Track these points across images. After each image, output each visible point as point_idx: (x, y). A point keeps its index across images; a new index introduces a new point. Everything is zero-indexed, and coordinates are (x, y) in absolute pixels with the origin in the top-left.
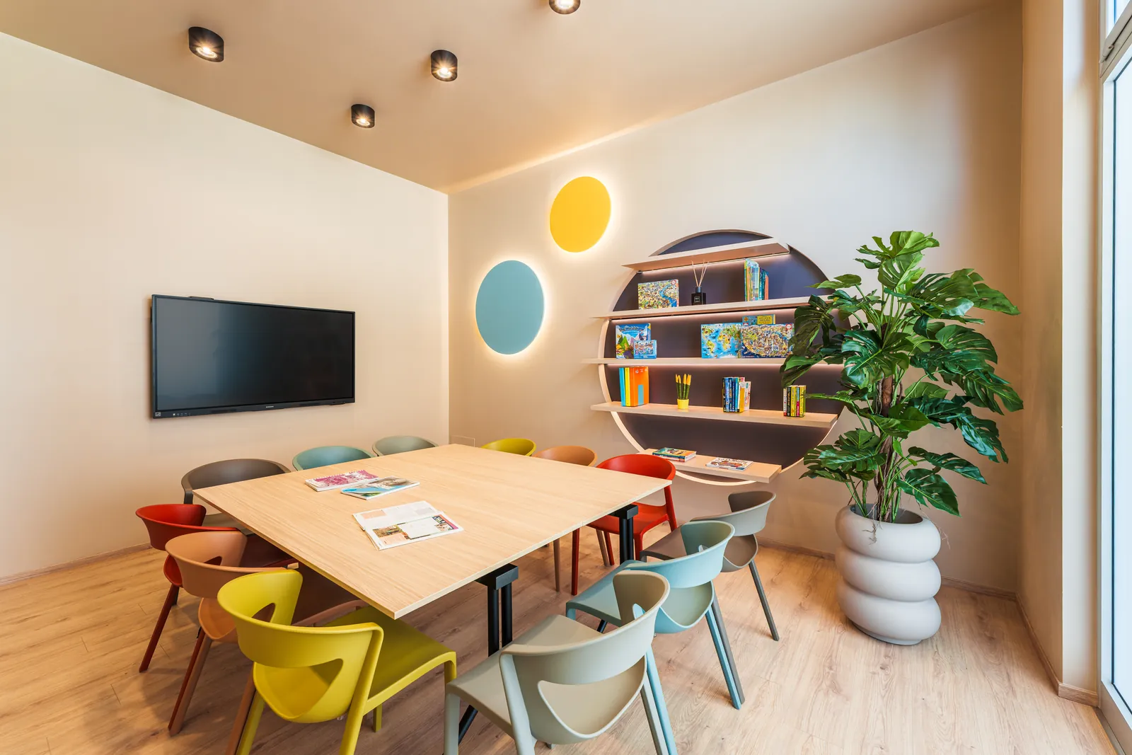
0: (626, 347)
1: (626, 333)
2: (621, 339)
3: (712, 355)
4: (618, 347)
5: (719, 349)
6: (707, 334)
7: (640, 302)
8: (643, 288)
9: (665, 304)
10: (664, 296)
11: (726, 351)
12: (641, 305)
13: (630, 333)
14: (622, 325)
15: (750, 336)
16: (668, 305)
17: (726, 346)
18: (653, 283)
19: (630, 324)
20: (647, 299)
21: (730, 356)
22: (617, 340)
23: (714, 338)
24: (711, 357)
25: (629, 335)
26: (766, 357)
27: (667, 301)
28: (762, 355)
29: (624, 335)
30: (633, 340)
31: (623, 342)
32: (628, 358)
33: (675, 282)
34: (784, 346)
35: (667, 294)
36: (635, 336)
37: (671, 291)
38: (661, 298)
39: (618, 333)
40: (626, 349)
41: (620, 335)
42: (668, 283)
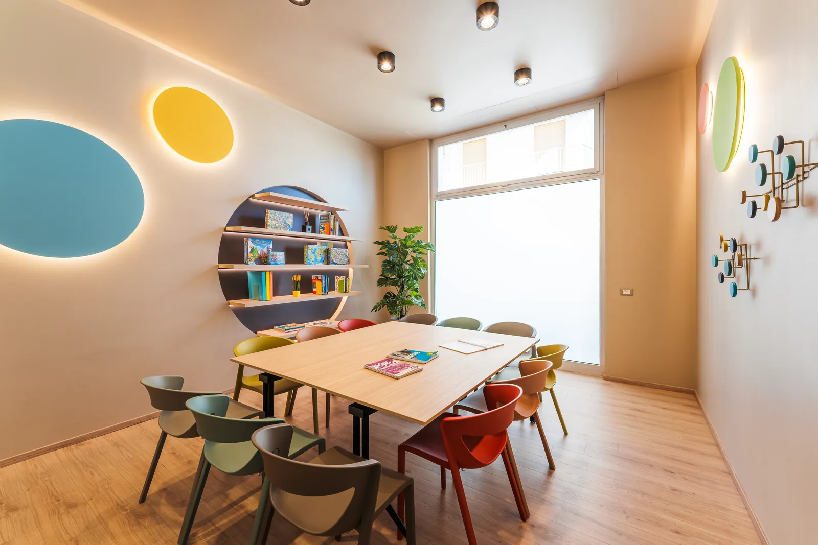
0: (257, 256)
1: (257, 245)
2: (253, 250)
3: (313, 263)
4: (250, 255)
5: (316, 260)
6: (311, 251)
7: (268, 224)
8: (271, 213)
9: (285, 228)
10: (285, 223)
11: (319, 261)
12: (269, 226)
13: (260, 245)
14: (254, 238)
15: (334, 253)
16: (287, 229)
17: (319, 258)
18: (279, 212)
19: (260, 239)
20: (274, 222)
21: (321, 264)
22: (250, 250)
23: (314, 253)
24: (312, 264)
25: (259, 247)
26: (340, 264)
27: (286, 226)
28: (338, 263)
29: (255, 246)
30: (262, 251)
31: (254, 251)
32: (260, 264)
33: (292, 215)
34: (346, 259)
35: (287, 222)
36: (264, 247)
37: (289, 220)
38: (283, 223)
39: (250, 244)
40: (256, 257)
41: (252, 246)
42: (287, 214)
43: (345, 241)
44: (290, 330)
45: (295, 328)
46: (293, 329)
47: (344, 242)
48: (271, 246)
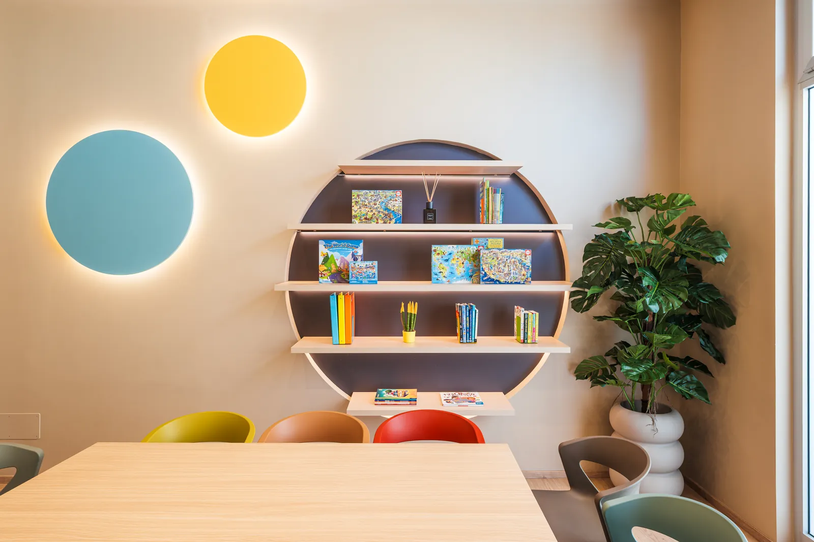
0: (334, 268)
1: (333, 251)
2: (326, 259)
3: (444, 279)
4: (322, 268)
5: (452, 273)
6: (439, 257)
7: (353, 213)
8: (358, 196)
9: (387, 218)
10: (386, 209)
11: (460, 275)
12: (356, 217)
13: (339, 251)
14: (328, 240)
15: (489, 260)
16: (390, 220)
17: (460, 270)
18: (372, 192)
19: (340, 240)
20: (364, 211)
21: (464, 281)
22: (321, 259)
23: (447, 260)
24: (442, 282)
25: (338, 253)
26: (506, 282)
27: (388, 216)
28: (502, 281)
29: (330, 254)
30: (343, 260)
31: (329, 261)
32: (339, 282)
33: (399, 193)
34: (523, 272)
35: (390, 206)
36: (346, 254)
37: (393, 203)
38: (382, 210)
39: (323, 250)
40: (332, 271)
41: (325, 253)
42: (390, 193)
43: (554, 232)
44: (386, 402)
45: (396, 400)
46: (390, 400)
47: (551, 234)
48: (360, 251)
